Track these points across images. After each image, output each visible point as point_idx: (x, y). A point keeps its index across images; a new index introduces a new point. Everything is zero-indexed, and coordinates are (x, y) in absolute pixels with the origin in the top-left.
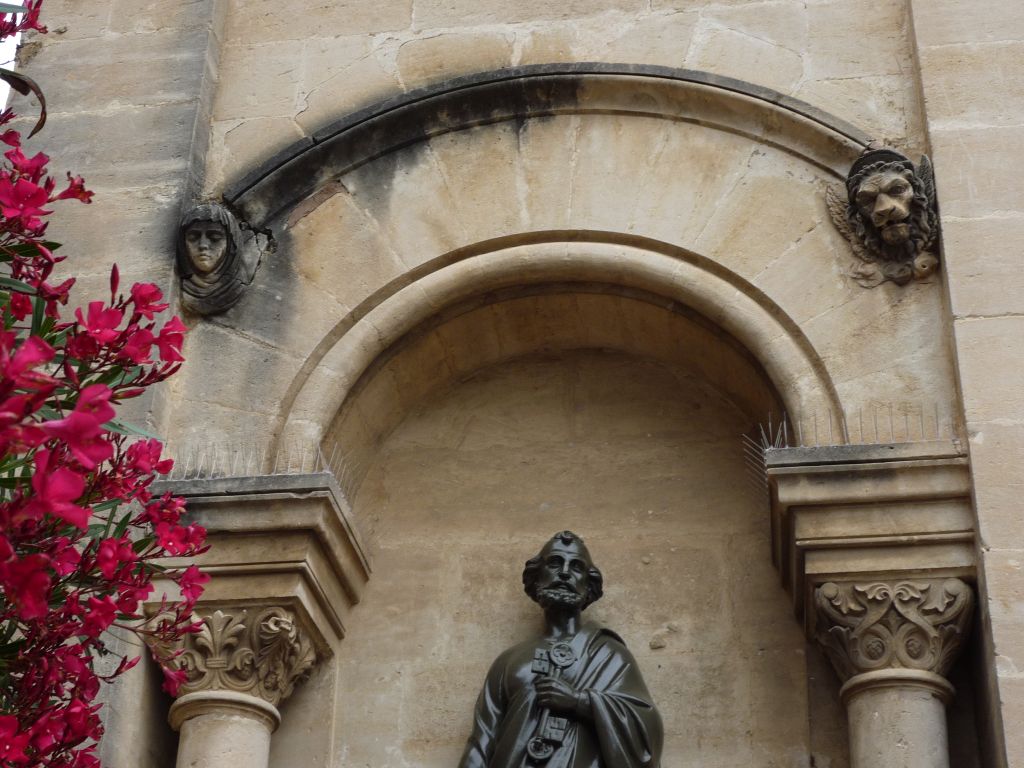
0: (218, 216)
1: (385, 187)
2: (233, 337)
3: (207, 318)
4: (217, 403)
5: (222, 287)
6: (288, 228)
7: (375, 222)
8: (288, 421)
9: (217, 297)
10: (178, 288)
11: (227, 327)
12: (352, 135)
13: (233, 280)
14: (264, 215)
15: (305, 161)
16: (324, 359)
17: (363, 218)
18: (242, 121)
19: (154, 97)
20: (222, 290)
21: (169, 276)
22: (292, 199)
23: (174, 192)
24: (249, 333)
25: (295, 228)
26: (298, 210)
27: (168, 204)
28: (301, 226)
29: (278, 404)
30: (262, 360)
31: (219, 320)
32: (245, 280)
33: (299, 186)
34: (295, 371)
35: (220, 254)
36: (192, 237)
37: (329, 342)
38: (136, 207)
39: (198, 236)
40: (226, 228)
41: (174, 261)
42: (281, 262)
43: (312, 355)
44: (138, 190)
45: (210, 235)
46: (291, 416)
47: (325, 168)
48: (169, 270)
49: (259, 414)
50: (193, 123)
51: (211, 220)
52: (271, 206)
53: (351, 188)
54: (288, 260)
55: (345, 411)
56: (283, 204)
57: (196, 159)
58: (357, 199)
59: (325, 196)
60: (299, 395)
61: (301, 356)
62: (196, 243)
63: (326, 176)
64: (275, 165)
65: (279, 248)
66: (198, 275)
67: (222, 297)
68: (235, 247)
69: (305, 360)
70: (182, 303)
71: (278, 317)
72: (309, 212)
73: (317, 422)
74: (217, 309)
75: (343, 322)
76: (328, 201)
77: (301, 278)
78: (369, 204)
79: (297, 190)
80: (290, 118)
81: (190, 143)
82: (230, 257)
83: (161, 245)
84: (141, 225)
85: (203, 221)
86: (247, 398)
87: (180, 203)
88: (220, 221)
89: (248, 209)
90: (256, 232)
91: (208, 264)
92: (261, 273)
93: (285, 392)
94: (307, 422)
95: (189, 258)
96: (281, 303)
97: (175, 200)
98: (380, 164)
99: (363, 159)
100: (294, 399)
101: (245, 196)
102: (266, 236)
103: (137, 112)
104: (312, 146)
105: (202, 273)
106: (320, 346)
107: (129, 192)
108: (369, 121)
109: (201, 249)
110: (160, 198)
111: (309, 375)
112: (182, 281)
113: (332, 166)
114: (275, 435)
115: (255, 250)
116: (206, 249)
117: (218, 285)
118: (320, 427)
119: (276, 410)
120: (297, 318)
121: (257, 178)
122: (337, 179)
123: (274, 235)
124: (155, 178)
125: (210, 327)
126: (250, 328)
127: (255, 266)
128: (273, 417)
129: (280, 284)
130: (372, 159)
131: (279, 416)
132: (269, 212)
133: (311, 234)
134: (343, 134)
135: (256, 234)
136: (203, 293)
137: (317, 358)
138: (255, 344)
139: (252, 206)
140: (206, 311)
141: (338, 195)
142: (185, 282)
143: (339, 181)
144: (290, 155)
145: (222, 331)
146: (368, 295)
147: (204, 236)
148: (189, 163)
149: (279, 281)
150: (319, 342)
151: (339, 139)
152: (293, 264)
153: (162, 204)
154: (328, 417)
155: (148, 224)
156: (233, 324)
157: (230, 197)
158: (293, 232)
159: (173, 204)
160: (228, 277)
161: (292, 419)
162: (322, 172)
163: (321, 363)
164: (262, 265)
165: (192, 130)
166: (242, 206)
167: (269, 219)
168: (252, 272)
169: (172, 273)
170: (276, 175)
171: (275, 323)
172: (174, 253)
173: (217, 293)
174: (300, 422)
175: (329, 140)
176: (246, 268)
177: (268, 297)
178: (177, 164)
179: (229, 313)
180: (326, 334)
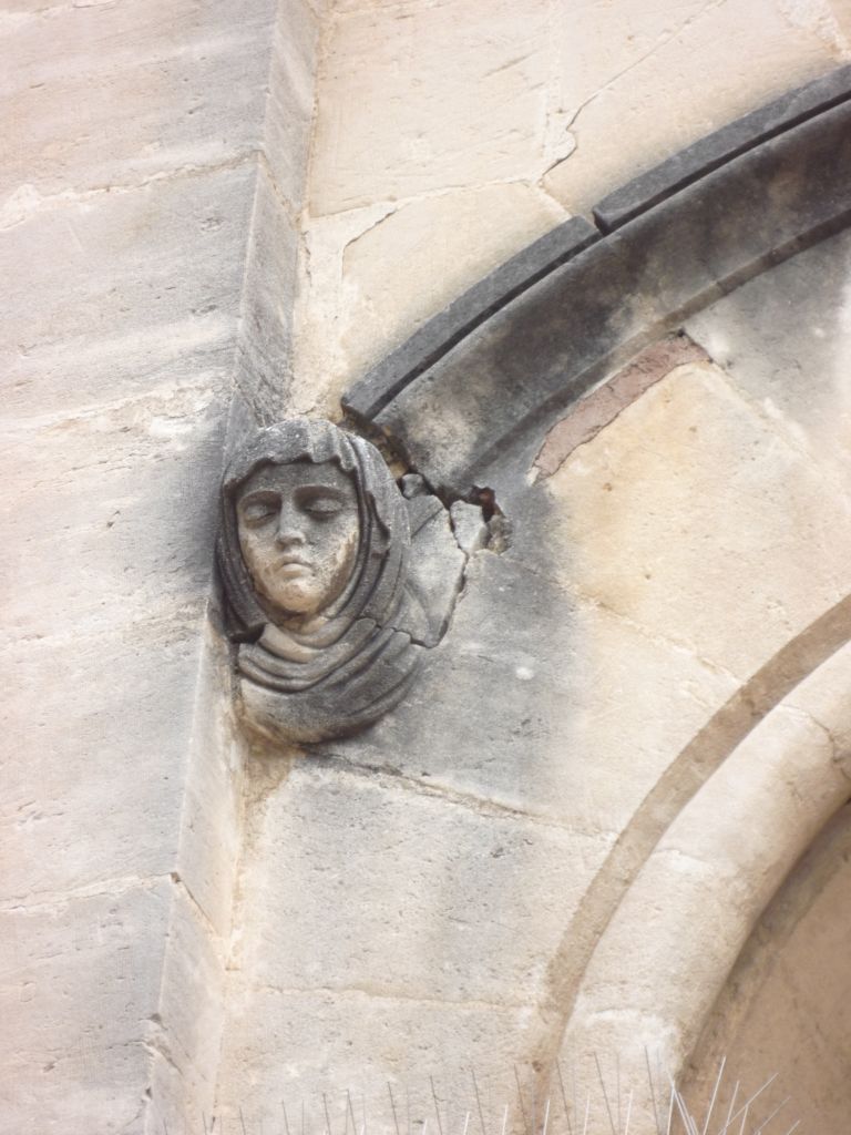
0: (329, 447)
1: (819, 332)
2: (395, 794)
3: (315, 749)
4: (357, 987)
5: (353, 656)
6: (538, 479)
7: (796, 430)
8: (576, 1017)
9: (341, 684)
10: (226, 672)
11: (376, 770)
12: (709, 196)
13: (387, 634)
14: (467, 448)
15: (577, 282)
16: (672, 830)
17: (759, 424)
18: (390, 206)
19: (133, 163)
20: (354, 664)
21: (194, 633)
22: (548, 396)
23: (199, 406)
24: (443, 780)
25: (563, 475)
26: (568, 426)
27: (185, 439)
28: (578, 468)
29: (539, 972)
30: (486, 852)
31: (352, 752)
32: (420, 634)
33: (565, 357)
34: (585, 874)
35: (341, 556)
36: (256, 512)
37: (680, 784)
38: (96, 457)
39: (273, 506)
40: (354, 477)
41: (209, 591)
42: (527, 572)
43: (631, 822)
44: (97, 415)
45: (306, 502)
46: (582, 1002)
47: (634, 300)
48: (195, 617)
49: (485, 1007)
50: (246, 216)
51: (306, 460)
52: (486, 421)
53: (718, 345)
54: (547, 566)
55: (748, 987)
56: (522, 411)
57: (259, 314)
58: (737, 373)
59: (644, 379)
60: (604, 942)
61: (599, 829)
62: (270, 530)
63: (639, 322)
64: (490, 301)
65: (516, 538)
66: (279, 625)
67: (355, 682)
68: (385, 533)
69: (613, 837)
70: (240, 712)
71: (525, 727)
72: (597, 428)
73: (660, 1014)
74: (342, 720)
75: (721, 719)
76: (653, 392)
77: (586, 611)
78: (775, 385)
79: (558, 368)
80: (525, 183)
81: (241, 269)
82: (373, 566)
83: (169, 552)
84: (113, 504)
85: (282, 464)
86: (447, 965)
87: (220, 432)
88: (335, 461)
89: (417, 434)
90: (448, 498)
91: (306, 588)
92: (469, 610)
93: (559, 935)
94: (629, 1016)
95: (252, 577)
96: (532, 686)
97: (204, 427)
98: (800, 269)
99: (744, 262)
100: (588, 957)
101: (408, 398)
102: (477, 509)
103: (86, 209)
104: (594, 239)
105: (292, 619)
106: (655, 796)
107: (72, 422)
108: (756, 151)
109: (283, 545)
110: (159, 427)
111: (627, 882)
112: (235, 650)
113: (656, 291)
114: (536, 1065)
115: (449, 549)
116: (297, 542)
117: (342, 649)
118: (672, 1029)
119: (536, 990)
120: (582, 723)
121: (439, 343)
122: (675, 328)
123: (500, 502)
124: (144, 373)
125: (327, 776)
126: (444, 764)
127: (451, 592)
128: (526, 1012)
129: (526, 634)
130: (772, 261)
131: (547, 1006)
132: (482, 438)
133: (609, 487)
134: (680, 195)
135: (448, 506)
136: (300, 676)
137: (648, 830)
138: (461, 810)
139: (431, 423)
140: (311, 732)
141: (680, 371)
142: (245, 650)
143: (681, 334)
144: (532, 269)
145: (361, 783)
146: (790, 636)
147: (289, 507)
148: (240, 323)
149: (524, 626)
150: (652, 783)
151: (671, 210)
152: (561, 575)
153: (166, 441)
154: (695, 999)
155: (129, 502)
156: (395, 760)
157: (363, 405)
158: (554, 487)
159: (201, 436)
160: (370, 625)
161: (586, 1013)
162: (629, 312)
163: (664, 842)
164: (471, 587)
165: (242, 235)
166: (400, 425)
167: (482, 461)
168: (441, 610)
169: (204, 625)
170: (492, 330)
171: (519, 743)
172: (208, 570)
173: (340, 674)
174: (609, 1016)
175: (642, 218)
176: (424, 602)
177: (494, 675)
178: (209, 331)
179: (380, 731)
180: (672, 757)
